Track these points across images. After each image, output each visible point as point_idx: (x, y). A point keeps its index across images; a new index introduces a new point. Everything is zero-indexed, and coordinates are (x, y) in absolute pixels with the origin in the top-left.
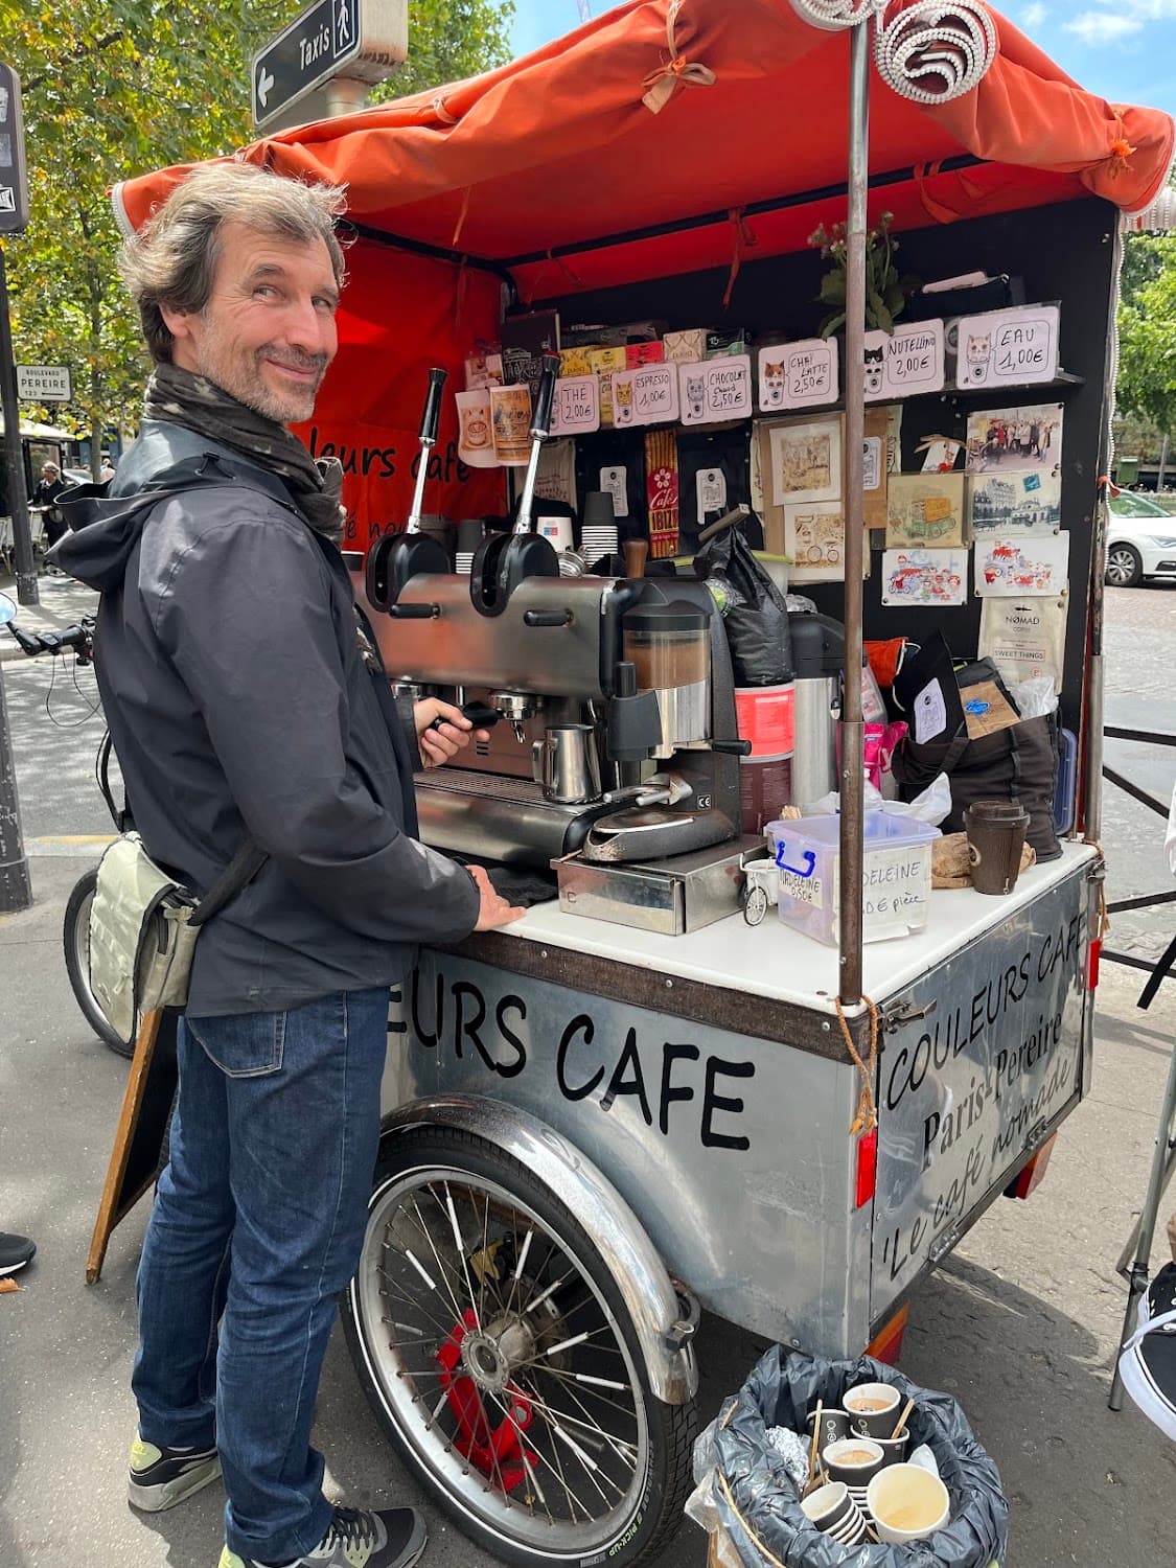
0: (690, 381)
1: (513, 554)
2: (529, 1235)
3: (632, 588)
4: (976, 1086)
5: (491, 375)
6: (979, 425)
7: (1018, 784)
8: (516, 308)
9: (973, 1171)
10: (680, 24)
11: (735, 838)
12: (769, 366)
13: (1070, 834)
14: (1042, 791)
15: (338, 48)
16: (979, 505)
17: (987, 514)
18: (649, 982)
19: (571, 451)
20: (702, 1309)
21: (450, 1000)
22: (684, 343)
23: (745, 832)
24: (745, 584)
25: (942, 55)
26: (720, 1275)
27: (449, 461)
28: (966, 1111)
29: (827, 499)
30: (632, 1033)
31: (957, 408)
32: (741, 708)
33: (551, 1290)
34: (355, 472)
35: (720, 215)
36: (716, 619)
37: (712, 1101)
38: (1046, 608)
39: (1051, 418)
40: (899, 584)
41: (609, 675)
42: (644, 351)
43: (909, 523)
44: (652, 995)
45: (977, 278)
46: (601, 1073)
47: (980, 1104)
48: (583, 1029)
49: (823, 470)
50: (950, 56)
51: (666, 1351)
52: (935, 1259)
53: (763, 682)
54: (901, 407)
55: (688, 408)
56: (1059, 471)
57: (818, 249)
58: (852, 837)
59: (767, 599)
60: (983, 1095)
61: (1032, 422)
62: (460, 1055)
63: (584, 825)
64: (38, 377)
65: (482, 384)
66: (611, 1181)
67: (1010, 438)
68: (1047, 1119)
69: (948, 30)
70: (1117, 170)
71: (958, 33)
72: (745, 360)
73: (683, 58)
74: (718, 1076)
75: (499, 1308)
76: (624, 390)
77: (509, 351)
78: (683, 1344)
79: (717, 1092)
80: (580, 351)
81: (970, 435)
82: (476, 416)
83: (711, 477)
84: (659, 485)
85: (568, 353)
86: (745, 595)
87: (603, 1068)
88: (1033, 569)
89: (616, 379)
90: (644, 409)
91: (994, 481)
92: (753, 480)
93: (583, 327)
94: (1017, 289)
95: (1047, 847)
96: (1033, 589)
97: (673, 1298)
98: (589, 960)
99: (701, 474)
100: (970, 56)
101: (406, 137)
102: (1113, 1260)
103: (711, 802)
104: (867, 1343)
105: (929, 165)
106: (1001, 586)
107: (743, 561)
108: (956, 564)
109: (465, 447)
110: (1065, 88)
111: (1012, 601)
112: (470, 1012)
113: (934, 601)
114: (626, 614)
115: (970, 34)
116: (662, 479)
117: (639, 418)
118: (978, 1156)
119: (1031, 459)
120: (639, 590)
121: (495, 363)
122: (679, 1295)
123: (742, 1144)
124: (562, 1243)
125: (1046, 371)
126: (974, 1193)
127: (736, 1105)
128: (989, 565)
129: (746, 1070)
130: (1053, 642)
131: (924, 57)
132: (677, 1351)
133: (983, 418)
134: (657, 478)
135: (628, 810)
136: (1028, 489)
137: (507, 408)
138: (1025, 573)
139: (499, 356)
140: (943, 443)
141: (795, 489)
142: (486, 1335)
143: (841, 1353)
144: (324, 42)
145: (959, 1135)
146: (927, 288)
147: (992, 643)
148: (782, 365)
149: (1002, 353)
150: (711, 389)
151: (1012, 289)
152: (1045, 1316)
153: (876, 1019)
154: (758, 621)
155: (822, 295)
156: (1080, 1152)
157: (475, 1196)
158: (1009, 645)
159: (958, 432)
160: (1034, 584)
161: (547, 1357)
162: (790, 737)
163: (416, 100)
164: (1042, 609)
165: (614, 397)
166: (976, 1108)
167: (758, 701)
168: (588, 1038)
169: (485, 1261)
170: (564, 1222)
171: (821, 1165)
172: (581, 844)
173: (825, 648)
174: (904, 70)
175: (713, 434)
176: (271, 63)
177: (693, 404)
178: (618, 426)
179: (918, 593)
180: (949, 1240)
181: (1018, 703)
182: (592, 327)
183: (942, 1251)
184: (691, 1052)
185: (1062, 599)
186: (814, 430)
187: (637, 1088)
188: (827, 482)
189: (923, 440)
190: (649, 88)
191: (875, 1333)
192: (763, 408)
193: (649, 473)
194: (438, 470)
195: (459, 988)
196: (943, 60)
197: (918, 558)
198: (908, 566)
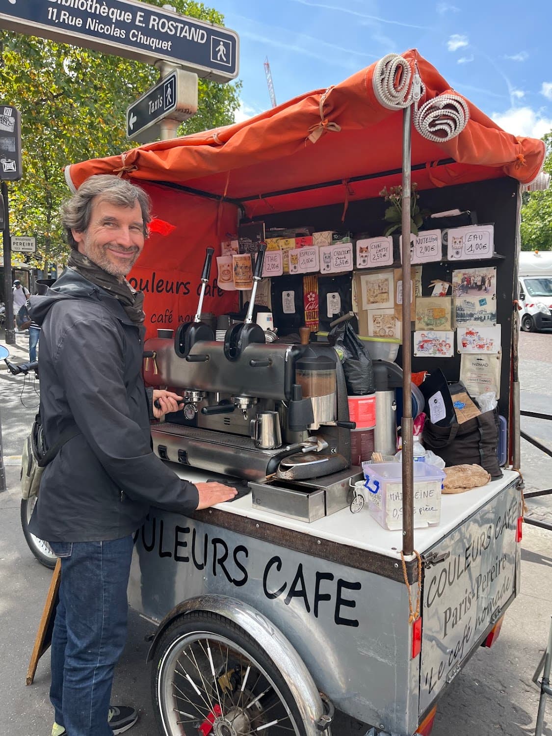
0: (325, 254)
1: (245, 333)
2: (249, 668)
3: (300, 349)
4: (468, 592)
5: (233, 249)
6: (458, 276)
7: (482, 443)
8: (245, 220)
9: (467, 636)
10: (325, 105)
11: (349, 468)
12: (361, 248)
13: (506, 466)
14: (493, 446)
15: (166, 107)
16: (458, 312)
17: (462, 316)
18: (309, 541)
19: (269, 284)
20: (335, 709)
21: (210, 546)
22: (322, 237)
23: (353, 464)
24: (352, 348)
25: (445, 121)
26: (344, 691)
27: (214, 287)
28: (463, 606)
29: (387, 308)
30: (301, 566)
31: (448, 268)
32: (351, 406)
33: (259, 697)
34: (173, 292)
35: (339, 182)
36: (339, 365)
37: (340, 601)
38: (491, 359)
39: (491, 273)
40: (422, 347)
41: (289, 389)
42: (303, 240)
43: (426, 319)
44: (311, 547)
45: (456, 212)
46: (285, 585)
47: (470, 603)
48: (276, 564)
49: (386, 294)
50: (449, 121)
51: (317, 730)
52: (450, 682)
53: (361, 394)
54: (422, 267)
55: (323, 266)
56: (495, 297)
57: (383, 198)
58: (408, 473)
59: (362, 355)
60: (471, 597)
61: (482, 275)
62: (215, 574)
63: (276, 461)
64: (21, 241)
65: (229, 253)
66: (290, 642)
67: (472, 282)
68: (500, 608)
69: (448, 110)
70: (519, 166)
71: (452, 111)
72: (350, 245)
73: (327, 120)
74: (343, 589)
75: (232, 705)
76: (294, 257)
77: (242, 239)
78: (326, 728)
79: (342, 597)
80: (274, 240)
81: (453, 281)
82: (226, 268)
83: (334, 297)
84: (310, 300)
85: (269, 240)
86: (352, 354)
87: (286, 583)
88: (485, 341)
89: (290, 253)
90: (303, 266)
91: (465, 301)
92: (353, 298)
93: (276, 229)
94: (474, 217)
95: (496, 473)
96: (485, 351)
97: (321, 702)
98: (280, 529)
99: (329, 295)
100: (458, 122)
101: (200, 150)
102: (531, 675)
103: (337, 450)
104: (417, 726)
105: (432, 163)
106: (470, 349)
107: (351, 337)
108: (448, 338)
109: (220, 281)
110: (497, 131)
111: (475, 356)
112: (221, 553)
113: (438, 355)
114: (297, 361)
115: (457, 111)
116: (311, 297)
117: (301, 270)
118: (469, 628)
119: (482, 292)
120: (303, 350)
121: (235, 244)
122: (323, 701)
123: (355, 623)
124: (265, 674)
125: (488, 253)
126: (467, 648)
127: (352, 604)
128: (464, 339)
129: (357, 586)
130: (495, 375)
131: (437, 122)
132: (323, 731)
133: (460, 273)
134: (309, 296)
135: (297, 454)
136: (481, 305)
137: (240, 265)
138: (481, 343)
139: (237, 241)
140: (441, 283)
141: (373, 303)
142: (226, 720)
143: (405, 733)
144: (160, 103)
145: (460, 618)
146: (433, 216)
147: (466, 375)
148: (367, 248)
149: (468, 244)
150: (334, 257)
151: (472, 217)
152: (499, 704)
153: (420, 562)
154: (359, 365)
155: (386, 218)
156: (513, 619)
157: (222, 646)
158: (474, 376)
159: (448, 278)
160: (485, 348)
161: (256, 731)
162: (374, 419)
163: (205, 134)
164: (489, 360)
165: (290, 261)
166: (468, 604)
167: (359, 402)
168: (279, 568)
169: (225, 680)
170: (267, 663)
171: (395, 636)
172: (275, 470)
173: (389, 377)
174: (428, 128)
175: (335, 277)
176: (135, 111)
177: (326, 264)
178: (291, 273)
179: (431, 351)
180: (456, 671)
181: (480, 404)
182: (279, 229)
183: (453, 678)
184: (330, 576)
185: (498, 355)
186: (381, 276)
187: (303, 594)
188: (387, 300)
189: (432, 282)
190: (311, 132)
191: (421, 721)
192: (359, 267)
193: (305, 294)
194: (209, 292)
195: (216, 541)
196: (446, 123)
197: (431, 335)
198: (426, 339)
